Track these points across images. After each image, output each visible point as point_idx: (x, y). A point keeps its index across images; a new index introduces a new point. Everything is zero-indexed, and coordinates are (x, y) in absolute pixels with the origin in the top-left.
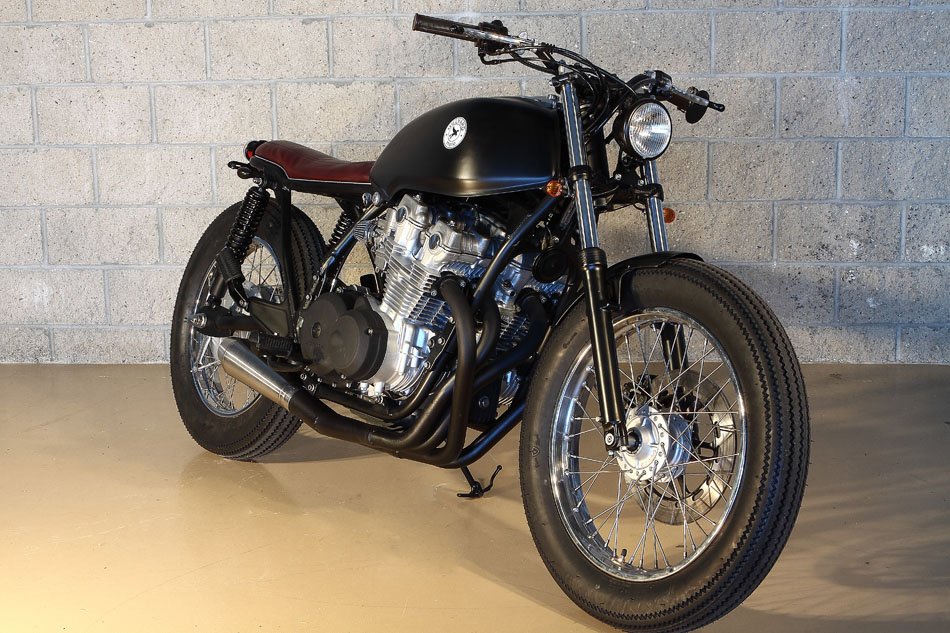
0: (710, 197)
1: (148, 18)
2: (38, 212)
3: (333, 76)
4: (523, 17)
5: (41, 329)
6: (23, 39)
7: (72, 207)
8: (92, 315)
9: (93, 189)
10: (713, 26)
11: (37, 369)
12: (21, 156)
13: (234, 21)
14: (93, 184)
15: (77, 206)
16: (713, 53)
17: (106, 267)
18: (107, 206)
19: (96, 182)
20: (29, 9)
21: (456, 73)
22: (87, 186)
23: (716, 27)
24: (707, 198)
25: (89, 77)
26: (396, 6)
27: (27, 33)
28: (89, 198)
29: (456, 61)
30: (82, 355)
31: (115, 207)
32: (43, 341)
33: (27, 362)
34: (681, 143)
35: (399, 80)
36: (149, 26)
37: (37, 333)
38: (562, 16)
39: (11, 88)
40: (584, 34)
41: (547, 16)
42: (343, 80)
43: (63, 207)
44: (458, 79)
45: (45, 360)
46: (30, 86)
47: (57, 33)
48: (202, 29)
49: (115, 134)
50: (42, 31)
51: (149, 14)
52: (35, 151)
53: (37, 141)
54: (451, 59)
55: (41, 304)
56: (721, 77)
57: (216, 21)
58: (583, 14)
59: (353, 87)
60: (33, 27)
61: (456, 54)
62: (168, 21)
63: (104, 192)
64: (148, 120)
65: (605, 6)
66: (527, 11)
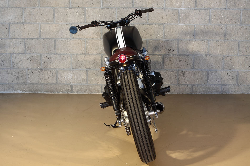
0: (238, 54)
1: (101, 7)
2: (70, 55)
3: (148, 23)
4: (196, 10)
5: (69, 85)
6: (68, 12)
7: (79, 54)
8: (83, 81)
9: (85, 50)
10: (241, 13)
11: (68, 95)
12: (67, 41)
13: (123, 8)
14: (85, 48)
15: (81, 54)
16: (241, 20)
17: (87, 69)
18: (88, 54)
19: (86, 48)
20: (70, 4)
21: (179, 23)
22: (83, 49)
23: (242, 13)
24: (238, 55)
25: (85, 22)
26: (165, 6)
27: (70, 10)
28: (83, 52)
29: (179, 20)
30: (80, 91)
31: (90, 54)
32: (70, 88)
33: (65, 93)
34: (232, 41)
35: (164, 24)
36: (102, 9)
37: (69, 86)
38: (206, 10)
39: (64, 24)
40: (211, 14)
41: (202, 10)
42: (150, 24)
43: (77, 54)
44: (179, 24)
45: (70, 93)
46: (70, 24)
47: (77, 10)
48: (115, 10)
49: (91, 36)
50: (73, 10)
51: (102, 6)
52: (70, 40)
53: (71, 37)
54: (178, 19)
55: (70, 79)
56: (243, 26)
57: (119, 8)
58: (210, 9)
59: (153, 25)
60: (71, 9)
61: (179, 18)
62: (107, 8)
63: (88, 51)
64: (100, 33)
65: (216, 8)
66: (197, 8)
